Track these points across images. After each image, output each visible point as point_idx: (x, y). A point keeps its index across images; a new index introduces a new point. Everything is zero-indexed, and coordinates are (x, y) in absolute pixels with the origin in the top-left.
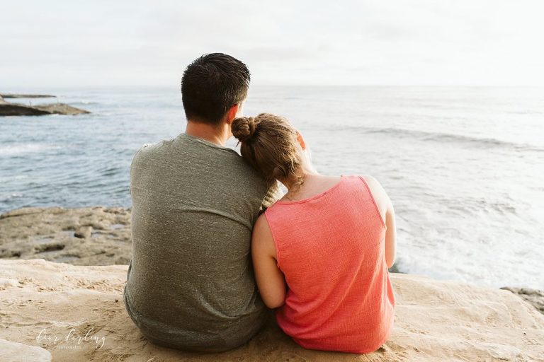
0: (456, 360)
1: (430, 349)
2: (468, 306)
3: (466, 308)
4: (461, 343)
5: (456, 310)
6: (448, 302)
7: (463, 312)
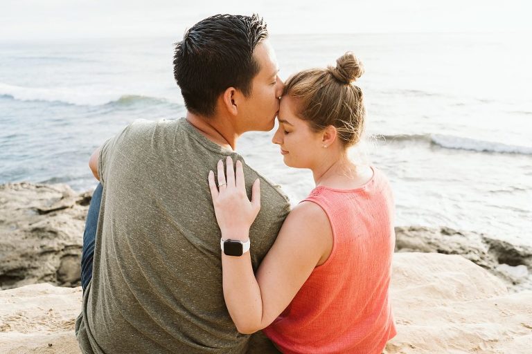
0: (452, 351)
1: (424, 343)
2: (434, 281)
3: (433, 284)
4: (450, 329)
5: (426, 288)
6: (414, 279)
7: (433, 290)
